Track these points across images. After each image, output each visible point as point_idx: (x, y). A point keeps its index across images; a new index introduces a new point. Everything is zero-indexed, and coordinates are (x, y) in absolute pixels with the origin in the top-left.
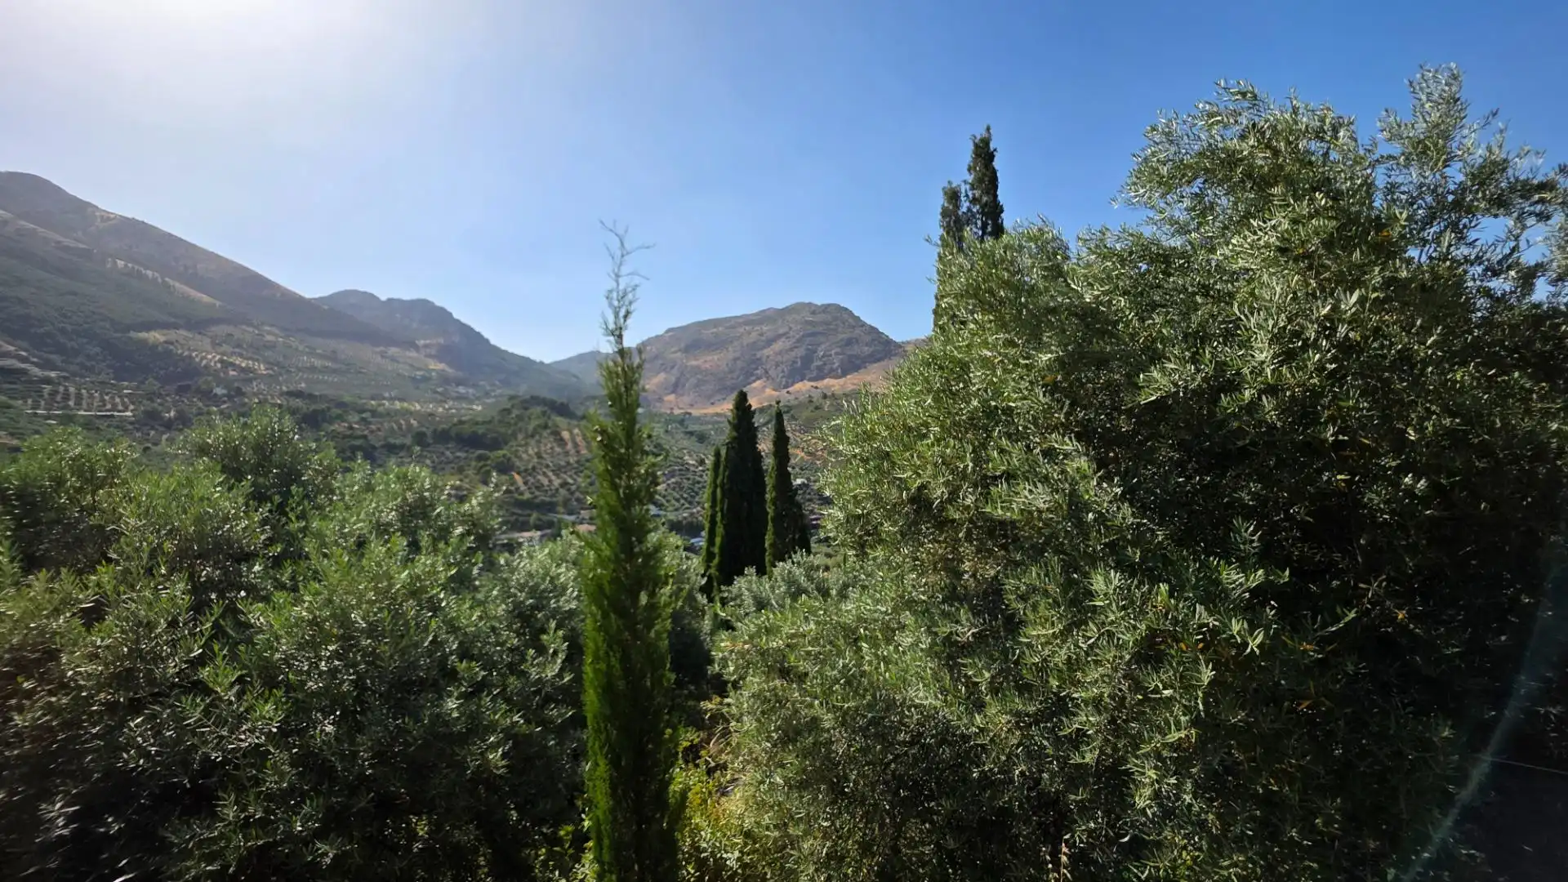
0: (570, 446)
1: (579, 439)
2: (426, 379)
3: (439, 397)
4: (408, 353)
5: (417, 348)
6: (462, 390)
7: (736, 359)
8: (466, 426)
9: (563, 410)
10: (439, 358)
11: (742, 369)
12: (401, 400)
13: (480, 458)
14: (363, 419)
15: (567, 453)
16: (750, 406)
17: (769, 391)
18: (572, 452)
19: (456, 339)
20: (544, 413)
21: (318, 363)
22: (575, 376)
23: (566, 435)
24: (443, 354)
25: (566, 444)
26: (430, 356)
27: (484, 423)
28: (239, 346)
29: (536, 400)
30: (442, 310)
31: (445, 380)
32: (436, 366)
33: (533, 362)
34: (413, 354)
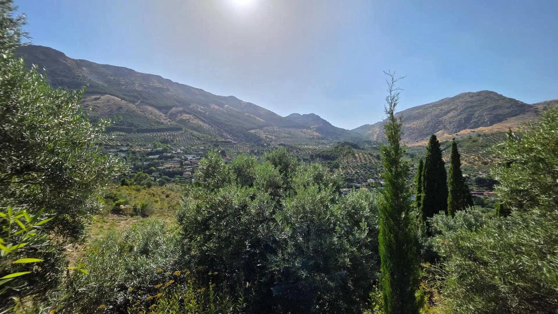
0: (358, 159)
1: (361, 157)
2: (313, 138)
3: (317, 144)
4: (308, 131)
5: (311, 129)
6: (323, 141)
7: (429, 122)
8: (325, 153)
9: (356, 146)
10: (316, 131)
11: (431, 126)
12: (307, 145)
13: (329, 163)
14: (297, 151)
15: (357, 162)
16: (438, 141)
17: (446, 135)
18: (359, 161)
19: (321, 125)
20: (349, 148)
21: (286, 135)
22: (360, 134)
23: (357, 155)
24: (318, 130)
25: (357, 158)
26: (314, 131)
27: (330, 151)
28: (269, 132)
29: (346, 143)
30: (318, 116)
31: (319, 138)
32: (316, 134)
33: (345, 130)
34: (309, 131)
